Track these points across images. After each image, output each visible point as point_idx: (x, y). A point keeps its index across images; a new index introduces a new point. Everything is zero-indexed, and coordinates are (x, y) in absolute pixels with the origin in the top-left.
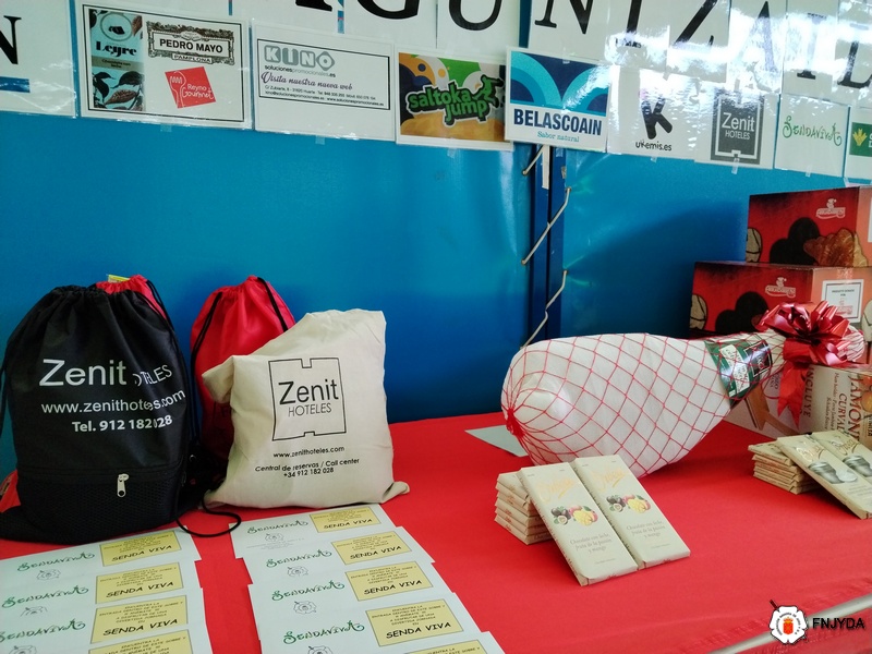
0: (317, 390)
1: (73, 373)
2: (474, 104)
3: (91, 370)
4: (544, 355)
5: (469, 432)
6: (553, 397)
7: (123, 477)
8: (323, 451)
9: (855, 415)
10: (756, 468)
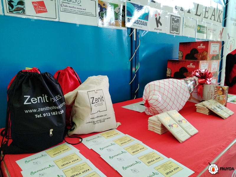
0: (99, 99)
1: (33, 100)
2: (117, 16)
3: (38, 98)
4: (153, 86)
5: (122, 107)
6: (158, 96)
7: (52, 130)
8: (102, 116)
9: (215, 96)
10: (197, 110)
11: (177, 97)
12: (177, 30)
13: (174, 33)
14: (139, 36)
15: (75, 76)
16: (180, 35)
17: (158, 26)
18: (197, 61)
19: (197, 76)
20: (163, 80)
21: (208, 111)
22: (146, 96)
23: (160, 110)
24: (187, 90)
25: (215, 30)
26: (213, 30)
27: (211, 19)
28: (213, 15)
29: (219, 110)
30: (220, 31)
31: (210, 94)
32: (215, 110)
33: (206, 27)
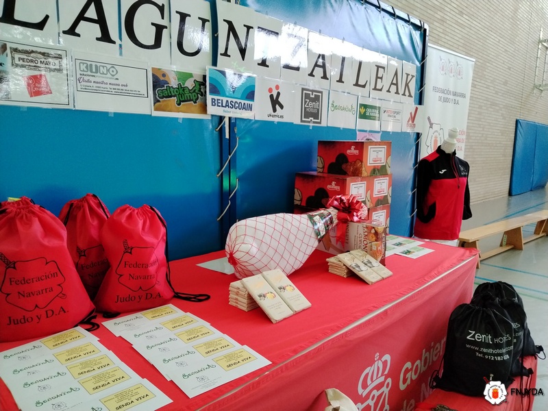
2: (190, 94)
4: (244, 227)
5: (198, 265)
10: (330, 268)
11: (289, 247)
12: (316, 115)
13: (309, 122)
14: (236, 130)
15: (101, 211)
16: (324, 124)
17: (275, 110)
18: (344, 177)
19: (335, 208)
20: (265, 216)
21: (346, 271)
22: (230, 245)
23: (256, 269)
24: (310, 232)
25: (398, 113)
26: (395, 112)
27: (388, 91)
28: (394, 84)
29: (363, 267)
30: (411, 113)
31: (359, 239)
32: (357, 269)
33: (379, 108)
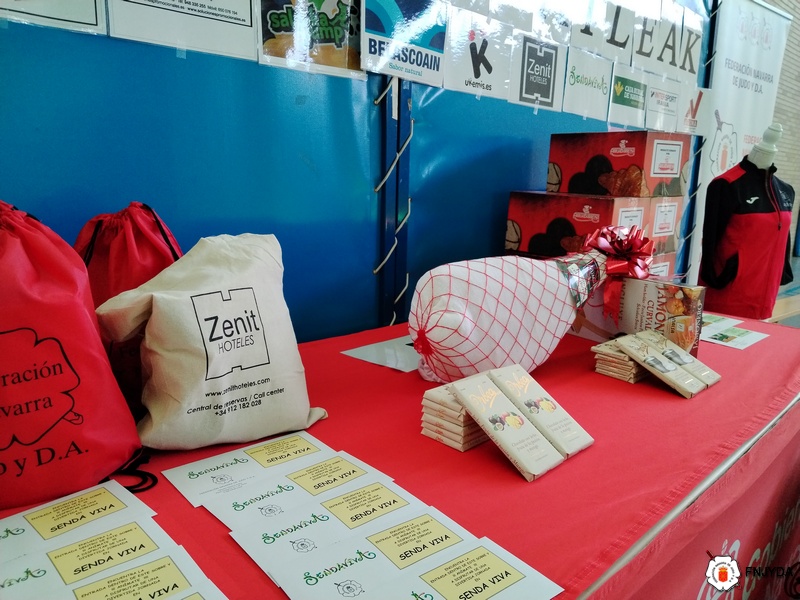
0: (239, 322)
2: (331, 29)
4: (447, 279)
5: (344, 353)
6: (461, 317)
8: (251, 384)
9: (661, 317)
10: (598, 365)
11: (528, 322)
12: (545, 90)
13: (533, 101)
14: (410, 105)
16: (556, 108)
17: (477, 74)
18: (609, 198)
19: (602, 251)
20: (482, 260)
21: (634, 371)
22: (420, 315)
23: (468, 364)
24: (564, 295)
25: (672, 99)
26: (668, 98)
27: (660, 59)
28: (669, 47)
29: (669, 365)
30: (692, 101)
31: (646, 310)
32: (658, 366)
33: (645, 86)
